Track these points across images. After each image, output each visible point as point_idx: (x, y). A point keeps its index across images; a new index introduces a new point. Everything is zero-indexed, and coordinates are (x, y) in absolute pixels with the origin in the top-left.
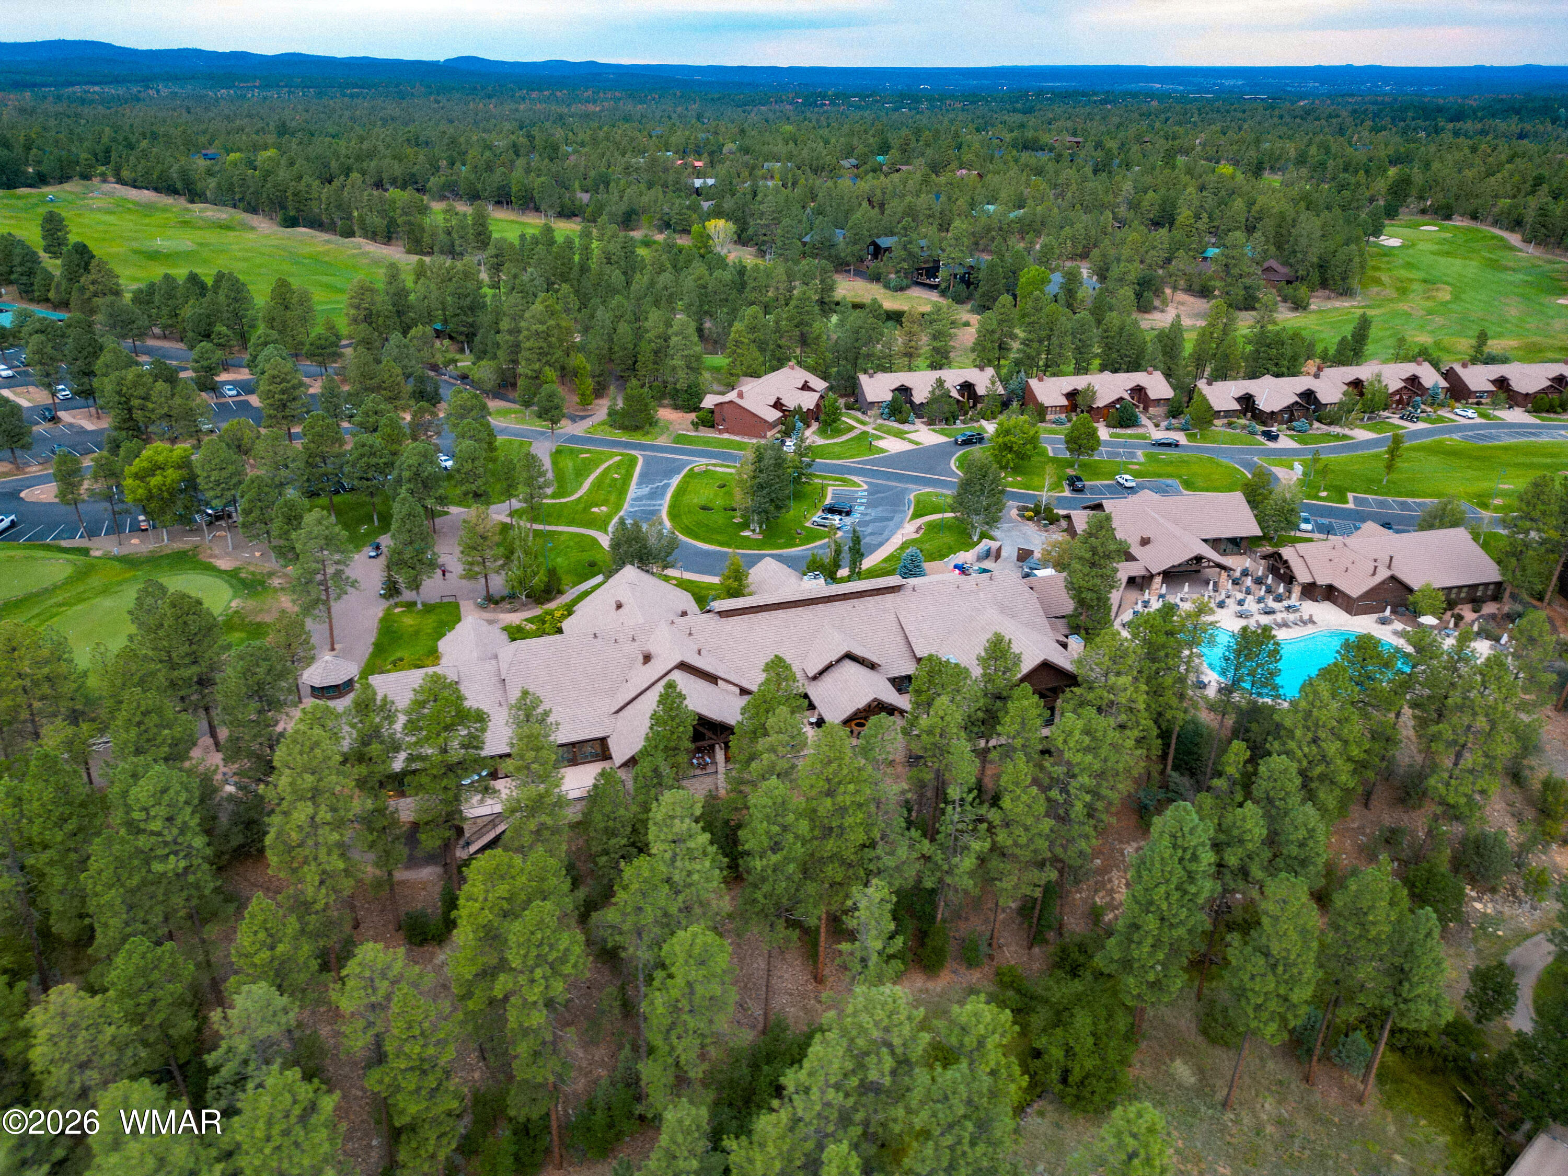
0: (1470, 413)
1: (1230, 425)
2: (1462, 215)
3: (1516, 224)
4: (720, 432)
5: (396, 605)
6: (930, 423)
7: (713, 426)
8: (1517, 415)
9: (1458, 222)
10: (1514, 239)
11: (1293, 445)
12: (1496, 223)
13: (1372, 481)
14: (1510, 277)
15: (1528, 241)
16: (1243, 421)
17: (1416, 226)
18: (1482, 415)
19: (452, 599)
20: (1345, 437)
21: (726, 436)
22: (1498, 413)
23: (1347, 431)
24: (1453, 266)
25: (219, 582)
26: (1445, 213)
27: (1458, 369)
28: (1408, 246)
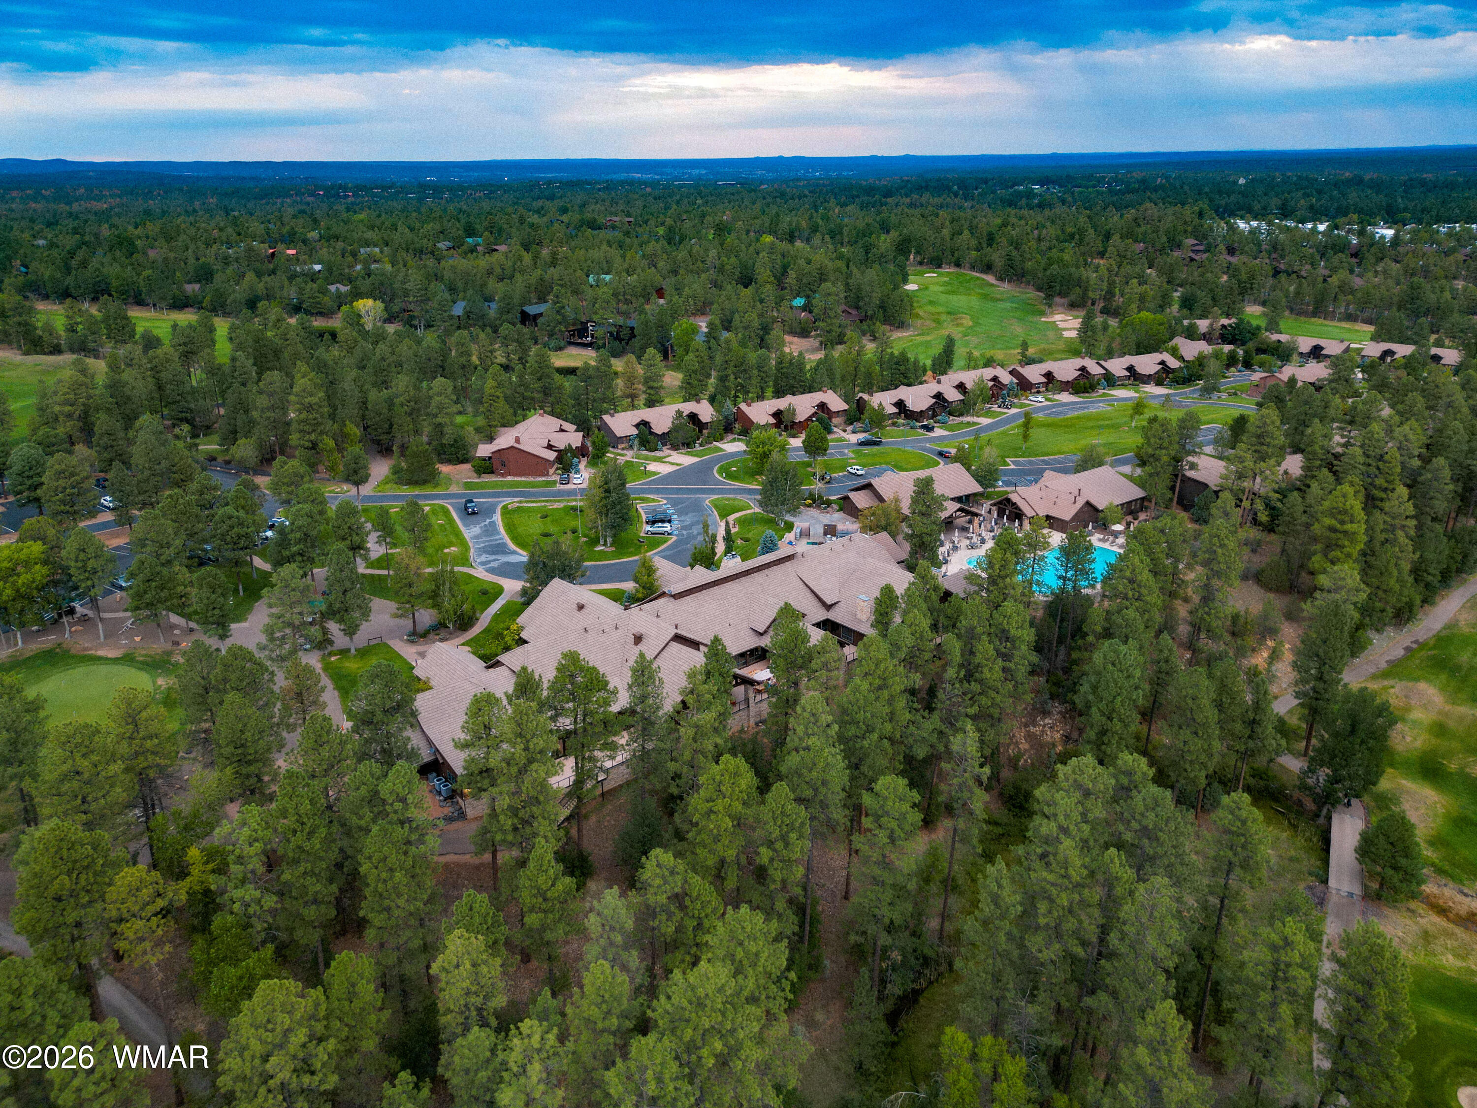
0: (1040, 398)
1: (894, 424)
2: (949, 264)
3: (988, 268)
4: (503, 475)
5: (330, 654)
6: (675, 448)
7: (492, 472)
8: (1065, 397)
9: (946, 269)
10: (990, 278)
11: (946, 433)
12: (972, 268)
13: (1015, 449)
14: (1001, 305)
15: (1001, 279)
16: (901, 421)
17: (922, 274)
18: (1047, 399)
19: (378, 641)
20: (975, 424)
21: (509, 478)
22: (1057, 397)
23: (976, 419)
24: (960, 301)
25: (120, 668)
26: (936, 263)
27: (1019, 369)
28: (924, 288)
